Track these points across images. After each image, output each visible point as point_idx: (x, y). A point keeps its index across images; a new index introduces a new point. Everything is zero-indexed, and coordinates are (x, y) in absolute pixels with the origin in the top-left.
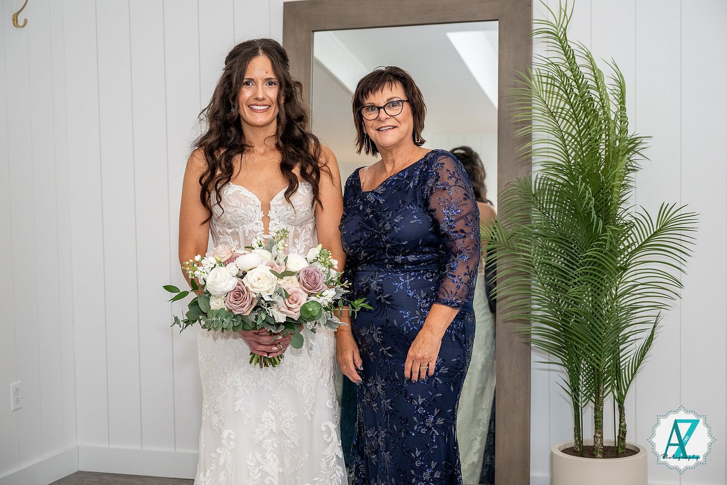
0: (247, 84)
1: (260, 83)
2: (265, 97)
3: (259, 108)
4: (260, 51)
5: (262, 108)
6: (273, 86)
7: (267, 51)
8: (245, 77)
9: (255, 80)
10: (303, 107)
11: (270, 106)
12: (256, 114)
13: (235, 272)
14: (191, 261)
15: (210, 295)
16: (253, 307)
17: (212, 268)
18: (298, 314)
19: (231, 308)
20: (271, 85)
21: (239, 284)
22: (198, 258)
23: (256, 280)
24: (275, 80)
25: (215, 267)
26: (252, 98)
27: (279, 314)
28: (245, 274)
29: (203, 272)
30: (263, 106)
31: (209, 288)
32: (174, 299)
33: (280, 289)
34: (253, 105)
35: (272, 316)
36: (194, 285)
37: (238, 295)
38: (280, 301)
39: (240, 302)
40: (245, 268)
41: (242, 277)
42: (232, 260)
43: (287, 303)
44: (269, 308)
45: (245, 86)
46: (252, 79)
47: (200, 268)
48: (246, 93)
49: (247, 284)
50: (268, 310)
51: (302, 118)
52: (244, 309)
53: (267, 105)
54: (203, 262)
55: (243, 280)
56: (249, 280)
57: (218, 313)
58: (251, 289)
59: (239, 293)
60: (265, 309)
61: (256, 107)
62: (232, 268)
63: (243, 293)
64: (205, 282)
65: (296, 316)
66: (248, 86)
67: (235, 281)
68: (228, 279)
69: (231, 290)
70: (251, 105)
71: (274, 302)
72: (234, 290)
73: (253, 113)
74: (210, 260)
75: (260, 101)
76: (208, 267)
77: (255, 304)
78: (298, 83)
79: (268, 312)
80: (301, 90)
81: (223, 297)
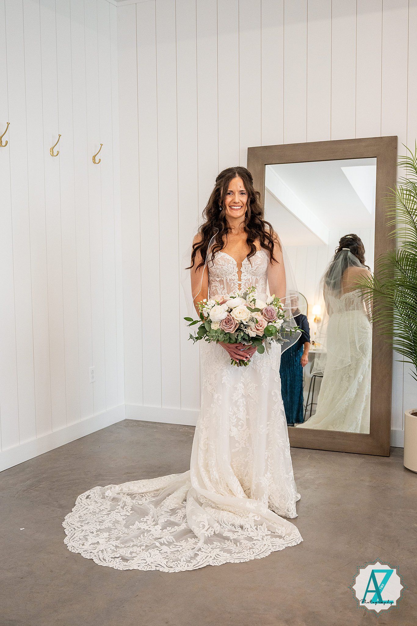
0: (229, 194)
1: (237, 194)
2: (240, 201)
3: (236, 208)
4: (237, 175)
5: (237, 208)
6: (244, 195)
7: (240, 174)
8: (228, 190)
9: (234, 191)
10: (261, 207)
11: (242, 207)
12: (234, 211)
13: (227, 309)
14: (201, 301)
15: (211, 322)
16: (236, 328)
17: (213, 307)
18: (263, 333)
19: (224, 329)
20: (243, 194)
21: (228, 316)
22: (205, 300)
23: (238, 313)
24: (245, 192)
25: (214, 306)
26: (231, 202)
27: (251, 332)
28: (231, 310)
29: (208, 308)
30: (238, 206)
31: (211, 317)
32: (190, 325)
33: (253, 318)
34: (232, 206)
35: (247, 334)
36: (202, 316)
37: (227, 322)
38: (252, 325)
39: (229, 325)
40: (232, 307)
41: (230, 312)
42: (224, 302)
43: (256, 326)
44: (246, 329)
45: (228, 195)
46: (232, 191)
47: (206, 306)
48: (229, 199)
49: (233, 316)
50: (245, 330)
51: (261, 213)
52: (231, 329)
53: (240, 206)
54: (208, 303)
55: (230, 313)
56: (233, 314)
57: (216, 332)
58: (235, 318)
59: (228, 321)
60: (243, 330)
61: (234, 207)
62: (225, 307)
63: (231, 321)
64: (209, 314)
65: (261, 335)
66: (230, 195)
67: (227, 313)
68: (222, 312)
69: (224, 319)
70: (231, 206)
71: (249, 326)
72: (226, 318)
73: (232, 210)
74: (211, 302)
75: (237, 204)
76: (211, 305)
77: (237, 327)
78: (258, 192)
79: (245, 331)
80: (260, 197)
81: (219, 323)
